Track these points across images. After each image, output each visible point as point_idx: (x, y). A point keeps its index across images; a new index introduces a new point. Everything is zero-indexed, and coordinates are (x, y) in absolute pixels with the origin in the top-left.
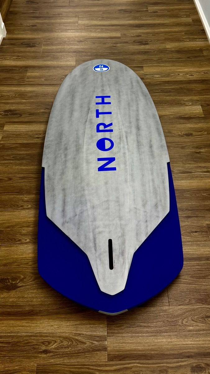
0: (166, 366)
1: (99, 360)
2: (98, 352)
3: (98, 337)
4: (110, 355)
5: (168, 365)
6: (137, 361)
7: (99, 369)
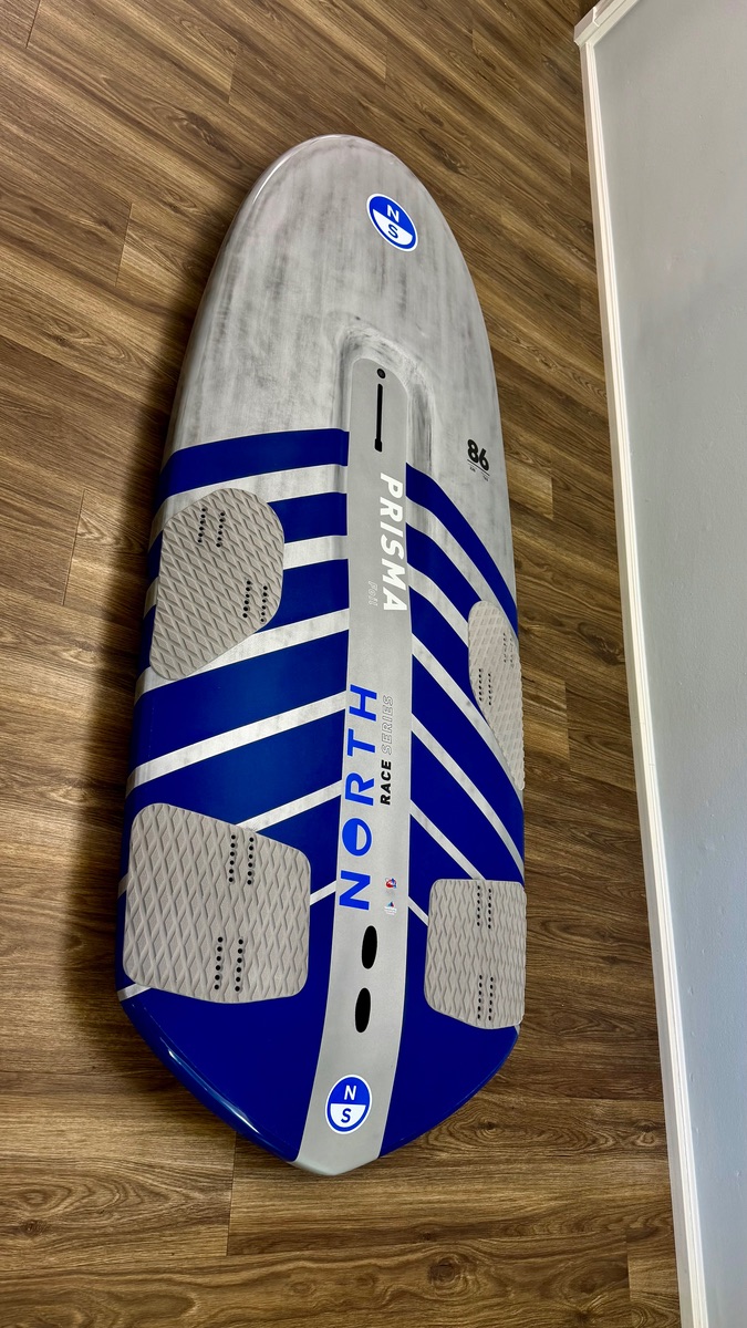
0: (375, 1265)
1: (203, 1251)
2: (202, 1228)
3: (207, 1176)
4: (235, 1235)
5: (380, 1262)
6: (307, 1253)
7: (199, 1280)
